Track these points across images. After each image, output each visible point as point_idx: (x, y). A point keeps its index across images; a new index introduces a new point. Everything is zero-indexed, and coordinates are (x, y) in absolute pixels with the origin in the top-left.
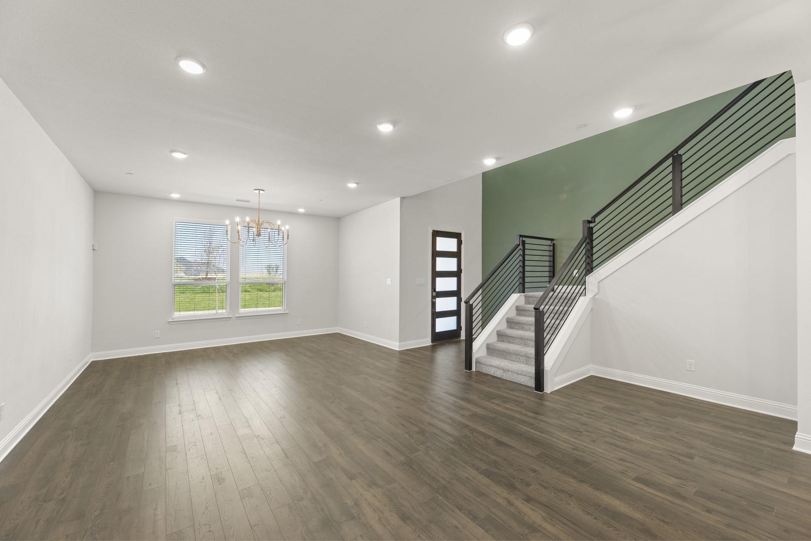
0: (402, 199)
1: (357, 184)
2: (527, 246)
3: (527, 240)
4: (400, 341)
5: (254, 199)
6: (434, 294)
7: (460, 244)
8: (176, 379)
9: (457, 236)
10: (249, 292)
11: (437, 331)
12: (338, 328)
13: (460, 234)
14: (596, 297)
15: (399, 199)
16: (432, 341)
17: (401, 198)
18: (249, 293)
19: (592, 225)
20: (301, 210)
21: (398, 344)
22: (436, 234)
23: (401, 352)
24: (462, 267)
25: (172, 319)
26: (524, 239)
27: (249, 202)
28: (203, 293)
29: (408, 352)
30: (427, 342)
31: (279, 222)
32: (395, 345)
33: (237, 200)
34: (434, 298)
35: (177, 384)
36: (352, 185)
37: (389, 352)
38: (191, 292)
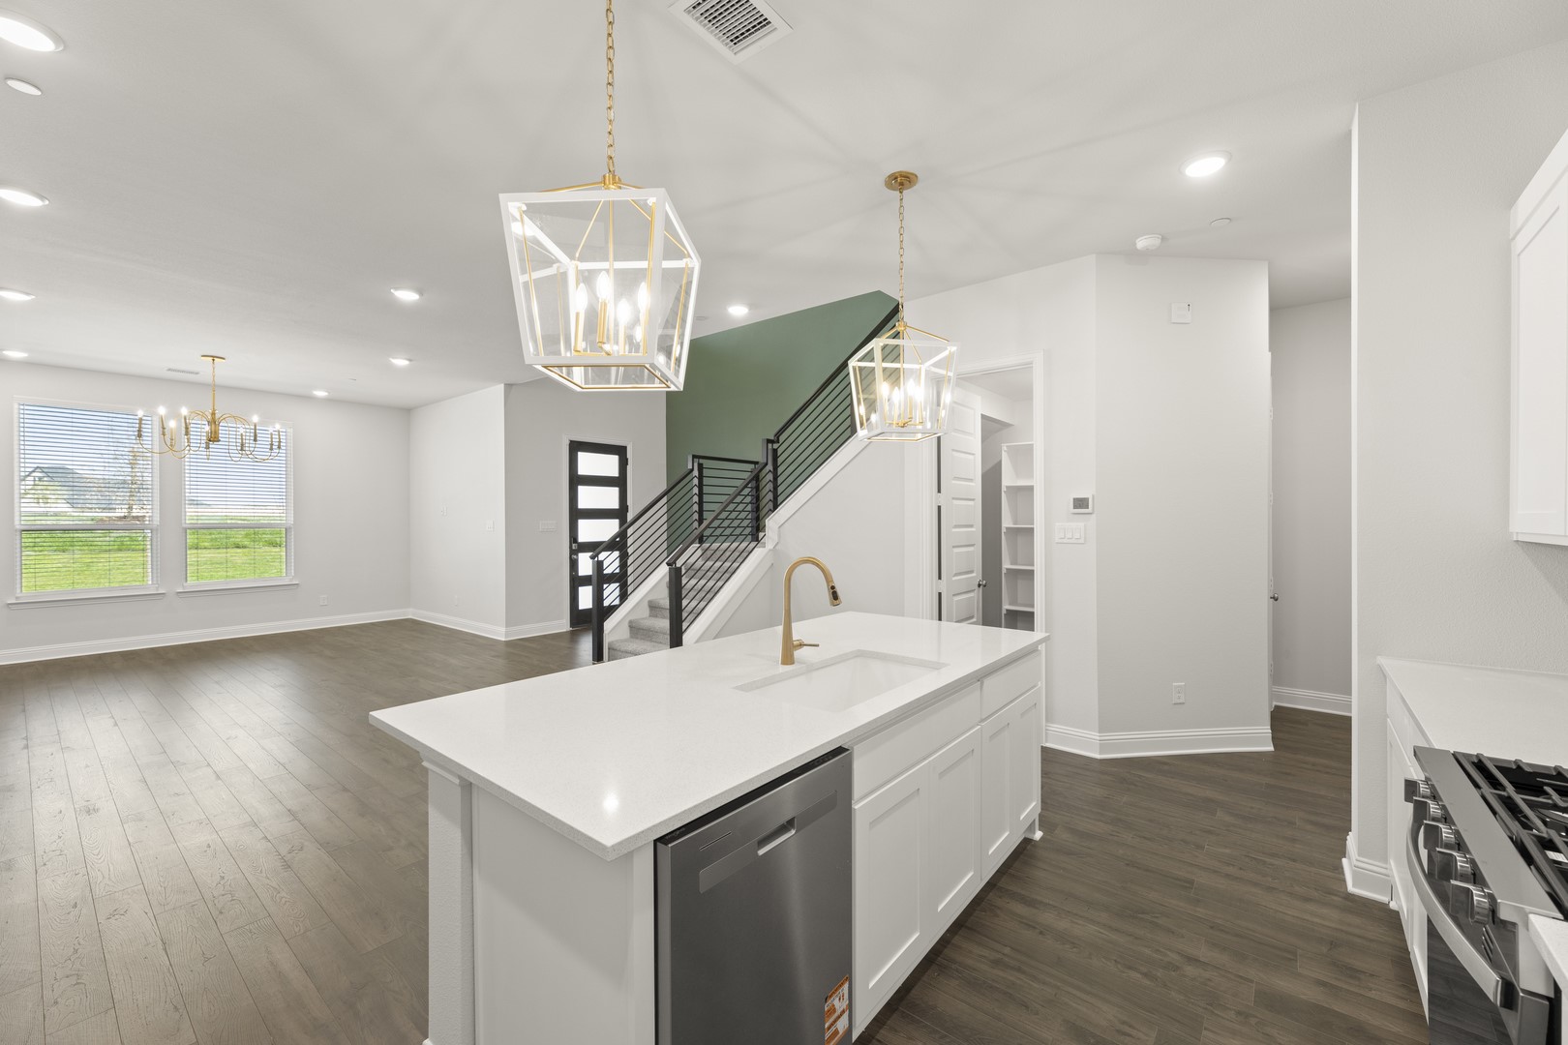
0: (509, 387)
1: (410, 360)
2: (706, 472)
3: (706, 463)
4: (508, 625)
5: (205, 370)
6: (574, 546)
7: (623, 464)
8: (24, 705)
9: (620, 451)
10: (244, 547)
11: (580, 608)
12: (411, 610)
13: (624, 448)
14: (777, 547)
15: (503, 385)
16: (572, 625)
17: (505, 384)
18: (244, 550)
19: (775, 446)
20: (321, 394)
21: (503, 630)
22: (576, 447)
23: (509, 644)
24: (629, 502)
25: (17, 598)
26: (701, 461)
27: (197, 373)
28: (120, 550)
29: (527, 644)
30: (563, 625)
31: (255, 419)
32: (499, 633)
33: (169, 370)
34: (574, 552)
35: (24, 711)
36: (401, 362)
37: (489, 644)
38: (86, 548)
